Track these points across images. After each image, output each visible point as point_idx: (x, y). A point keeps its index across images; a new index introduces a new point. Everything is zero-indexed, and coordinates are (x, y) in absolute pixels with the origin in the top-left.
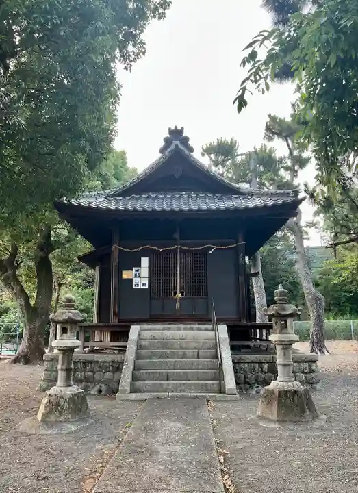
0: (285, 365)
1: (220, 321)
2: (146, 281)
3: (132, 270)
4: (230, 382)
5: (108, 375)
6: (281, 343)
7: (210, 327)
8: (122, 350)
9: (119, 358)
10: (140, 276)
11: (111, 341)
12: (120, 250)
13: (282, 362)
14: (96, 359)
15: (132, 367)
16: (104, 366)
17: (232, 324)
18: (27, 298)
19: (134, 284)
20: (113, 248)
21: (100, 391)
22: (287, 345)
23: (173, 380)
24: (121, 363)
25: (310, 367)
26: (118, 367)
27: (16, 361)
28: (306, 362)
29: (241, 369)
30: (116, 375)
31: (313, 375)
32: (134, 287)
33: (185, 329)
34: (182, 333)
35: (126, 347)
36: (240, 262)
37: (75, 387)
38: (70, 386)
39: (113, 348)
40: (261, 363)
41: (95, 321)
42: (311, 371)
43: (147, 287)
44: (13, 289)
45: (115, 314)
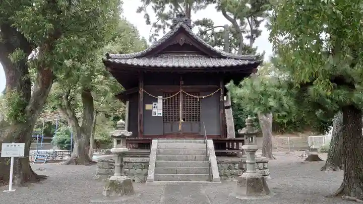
0: (251, 163)
1: (209, 137)
2: (161, 111)
3: (152, 104)
4: (216, 174)
5: (138, 171)
6: (248, 150)
7: (202, 141)
9: (145, 160)
10: (157, 108)
12: (144, 92)
13: (249, 162)
14: (130, 161)
15: (154, 165)
16: (135, 165)
17: (216, 139)
19: (153, 113)
20: (140, 91)
21: (134, 181)
22: (253, 152)
23: (180, 173)
24: (148, 163)
25: (264, 165)
26: (144, 166)
28: (261, 162)
29: (222, 166)
30: (145, 171)
31: (266, 171)
32: (153, 115)
33: (186, 142)
34: (185, 144)
35: (150, 153)
36: (221, 100)
37: (125, 177)
38: (122, 176)
40: (234, 163)
42: (264, 168)
43: (161, 115)
45: (141, 132)
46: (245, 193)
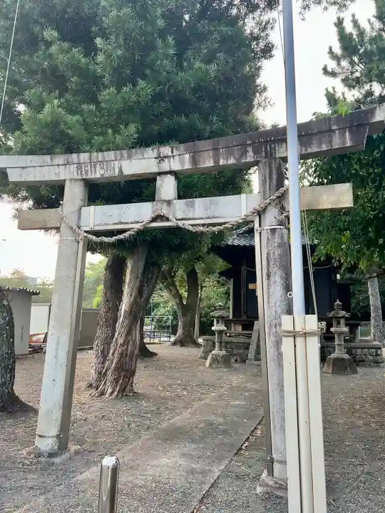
0: (339, 345)
3: (255, 283)
5: (241, 351)
8: (249, 336)
9: (247, 341)
11: (242, 330)
12: (248, 270)
13: (337, 343)
16: (238, 345)
18: (181, 297)
20: (242, 268)
21: (236, 361)
24: (249, 344)
25: (377, 352)
26: (247, 347)
27: (174, 344)
28: (374, 348)
30: (246, 352)
31: (378, 357)
35: (251, 334)
36: (333, 279)
38: (222, 350)
39: (243, 335)
41: (231, 317)
42: (377, 355)
44: (171, 291)
45: (244, 313)
46: (330, 371)
